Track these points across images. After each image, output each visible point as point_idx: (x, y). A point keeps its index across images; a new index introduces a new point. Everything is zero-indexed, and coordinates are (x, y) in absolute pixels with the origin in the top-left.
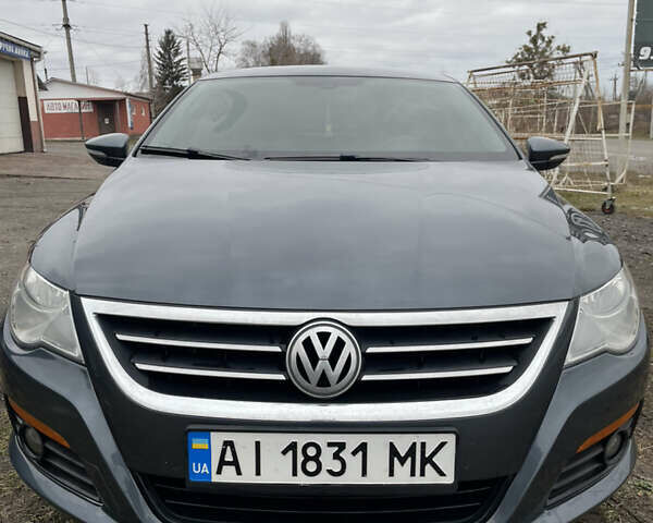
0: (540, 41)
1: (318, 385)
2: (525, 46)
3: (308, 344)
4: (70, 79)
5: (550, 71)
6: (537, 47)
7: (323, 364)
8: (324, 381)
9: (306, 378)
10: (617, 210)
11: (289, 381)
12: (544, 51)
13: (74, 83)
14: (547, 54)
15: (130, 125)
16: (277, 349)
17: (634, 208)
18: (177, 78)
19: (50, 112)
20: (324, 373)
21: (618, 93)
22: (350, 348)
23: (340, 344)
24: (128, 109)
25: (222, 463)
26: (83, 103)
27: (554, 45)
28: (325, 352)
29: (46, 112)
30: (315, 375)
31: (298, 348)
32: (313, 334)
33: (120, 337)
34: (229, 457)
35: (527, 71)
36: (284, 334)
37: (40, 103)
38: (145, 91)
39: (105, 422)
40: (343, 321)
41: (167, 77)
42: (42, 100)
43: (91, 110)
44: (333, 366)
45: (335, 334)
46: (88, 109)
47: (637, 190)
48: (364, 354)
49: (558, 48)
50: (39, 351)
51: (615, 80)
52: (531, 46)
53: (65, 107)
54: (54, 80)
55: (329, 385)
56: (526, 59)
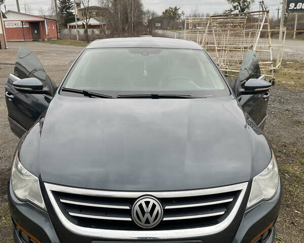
1: (145, 223)
4: (17, 11)
5: (248, 5)
7: (147, 215)
8: (147, 221)
9: (140, 220)
10: (276, 84)
11: (133, 221)
13: (19, 13)
15: (47, 33)
16: (128, 208)
17: (284, 82)
18: (69, 8)
19: (8, 27)
20: (147, 218)
21: (279, 17)
22: (158, 208)
23: (154, 206)
24: (46, 26)
26: (24, 23)
28: (147, 210)
29: (6, 27)
30: (144, 219)
31: (137, 207)
32: (143, 202)
33: (62, 201)
36: (131, 201)
37: (3, 23)
38: (53, 15)
39: (57, 237)
40: (155, 196)
41: (64, 8)
42: (4, 21)
43: (28, 26)
44: (151, 215)
45: (152, 202)
46: (27, 26)
47: (286, 70)
48: (164, 209)
50: (27, 203)
51: (278, 10)
53: (15, 24)
54: (9, 11)
55: (149, 223)
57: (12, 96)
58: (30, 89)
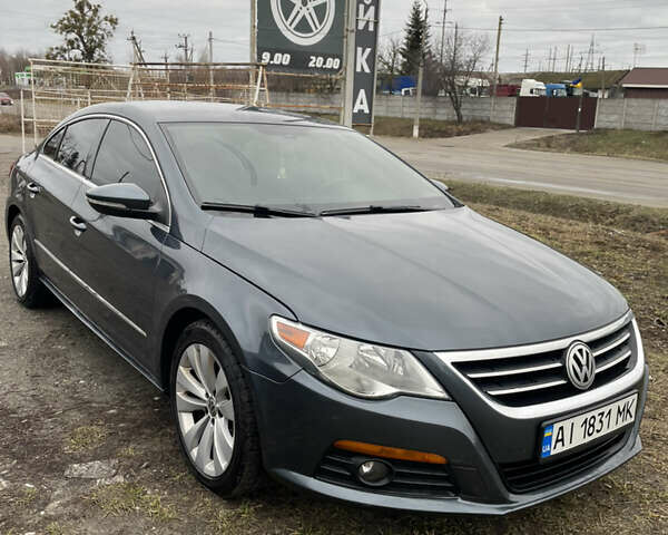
0: (86, 9)
1: (584, 382)
2: (71, 12)
3: (575, 357)
5: (100, 41)
6: (84, 15)
7: (585, 368)
9: (579, 379)
11: (569, 383)
12: (91, 20)
14: (95, 23)
16: (559, 365)
20: (586, 373)
22: (591, 357)
23: (587, 355)
25: (557, 441)
27: (102, 14)
28: (583, 361)
30: (582, 376)
31: (571, 361)
34: (560, 437)
35: (76, 39)
40: (583, 340)
44: (588, 368)
45: (584, 349)
48: (594, 357)
49: (106, 19)
52: (77, 12)
55: (587, 380)
56: (74, 27)
57: (82, 225)
58: (124, 207)
